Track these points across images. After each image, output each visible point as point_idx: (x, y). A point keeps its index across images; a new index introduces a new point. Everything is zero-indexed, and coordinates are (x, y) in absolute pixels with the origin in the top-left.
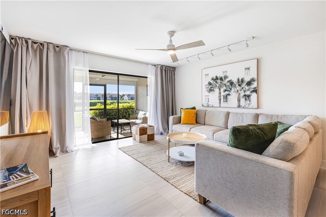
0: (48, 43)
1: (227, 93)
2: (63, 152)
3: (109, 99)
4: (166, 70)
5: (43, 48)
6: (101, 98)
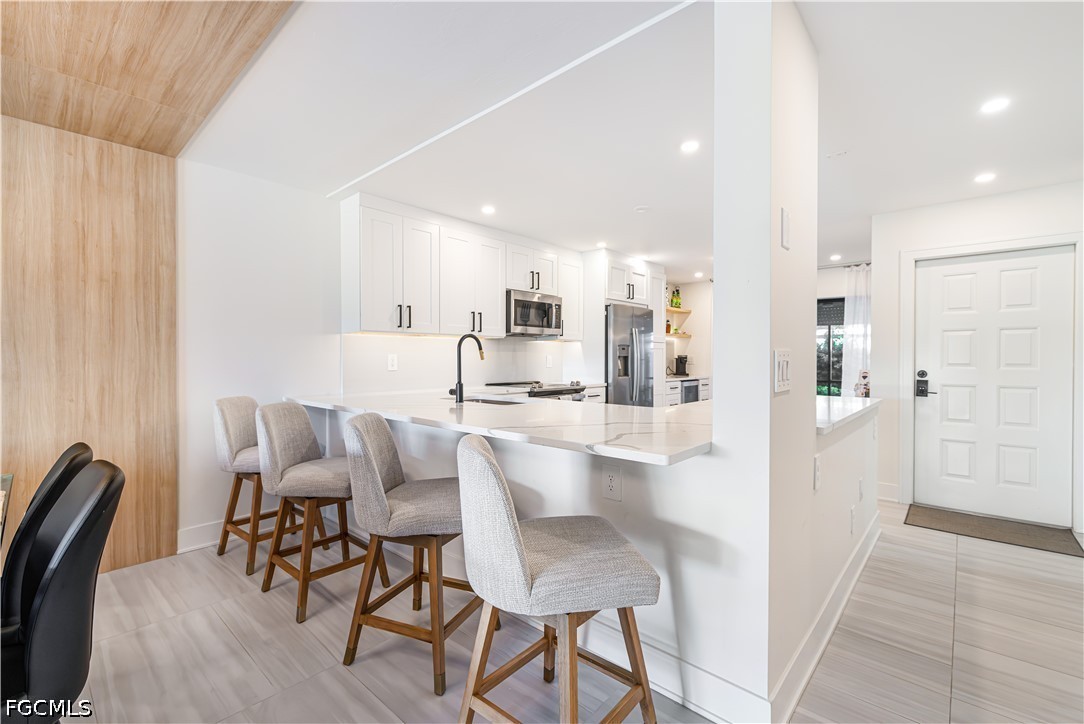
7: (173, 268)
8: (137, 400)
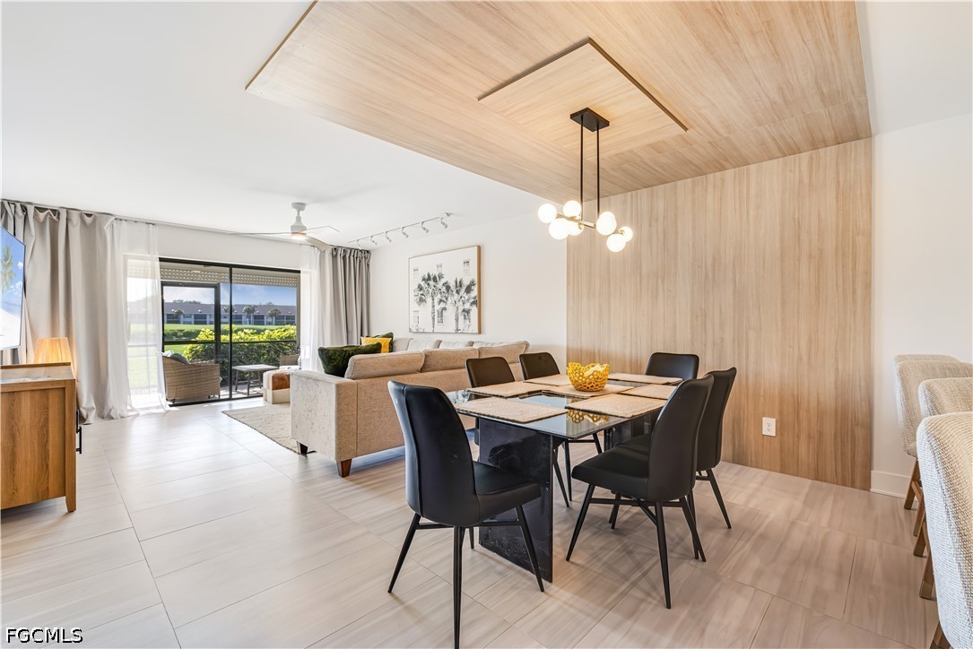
0: (68, 210)
1: (442, 305)
2: (103, 418)
3: (270, 320)
4: (347, 256)
5: (59, 218)
6: (244, 319)
7: (869, 235)
8: (836, 351)
